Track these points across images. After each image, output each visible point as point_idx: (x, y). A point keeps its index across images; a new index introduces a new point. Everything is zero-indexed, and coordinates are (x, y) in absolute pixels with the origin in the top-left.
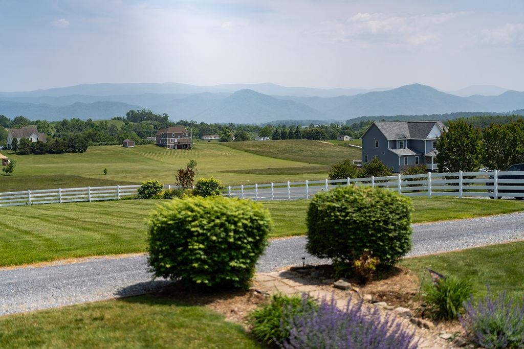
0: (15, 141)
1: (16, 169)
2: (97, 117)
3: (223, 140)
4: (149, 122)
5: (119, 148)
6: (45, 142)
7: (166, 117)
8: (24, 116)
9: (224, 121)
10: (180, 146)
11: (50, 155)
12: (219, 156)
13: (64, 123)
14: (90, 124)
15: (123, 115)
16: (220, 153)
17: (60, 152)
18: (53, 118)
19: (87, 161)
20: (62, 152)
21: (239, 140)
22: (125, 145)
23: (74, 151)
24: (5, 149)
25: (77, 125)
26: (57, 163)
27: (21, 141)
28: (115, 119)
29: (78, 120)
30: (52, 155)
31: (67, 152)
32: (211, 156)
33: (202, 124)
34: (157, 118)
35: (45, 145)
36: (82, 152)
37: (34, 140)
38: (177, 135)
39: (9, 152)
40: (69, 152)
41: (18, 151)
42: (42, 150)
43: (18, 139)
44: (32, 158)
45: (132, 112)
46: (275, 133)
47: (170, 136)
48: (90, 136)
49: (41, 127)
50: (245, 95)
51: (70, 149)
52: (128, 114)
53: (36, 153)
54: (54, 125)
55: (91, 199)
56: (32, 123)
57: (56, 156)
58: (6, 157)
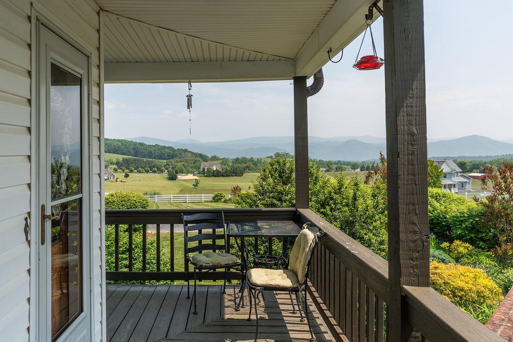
0: (204, 169)
1: (200, 185)
2: (256, 157)
3: (327, 171)
6: (221, 170)
8: (217, 155)
11: (222, 177)
13: (237, 159)
14: (251, 160)
15: (273, 155)
18: (232, 156)
19: (242, 182)
20: (229, 176)
23: (236, 176)
24: (199, 173)
25: (244, 160)
26: (226, 182)
27: (207, 169)
28: (268, 157)
29: (245, 158)
30: (224, 178)
31: (232, 176)
33: (321, 160)
35: (220, 172)
36: (240, 176)
37: (215, 169)
39: (200, 175)
40: (233, 176)
41: (205, 175)
42: (218, 174)
43: (206, 168)
44: (212, 179)
46: (362, 167)
48: (247, 167)
49: (224, 162)
50: (351, 143)
51: (234, 174)
52: (275, 154)
53: (215, 176)
54: (232, 160)
55: (187, 202)
56: (221, 159)
57: (226, 178)
58: (198, 178)
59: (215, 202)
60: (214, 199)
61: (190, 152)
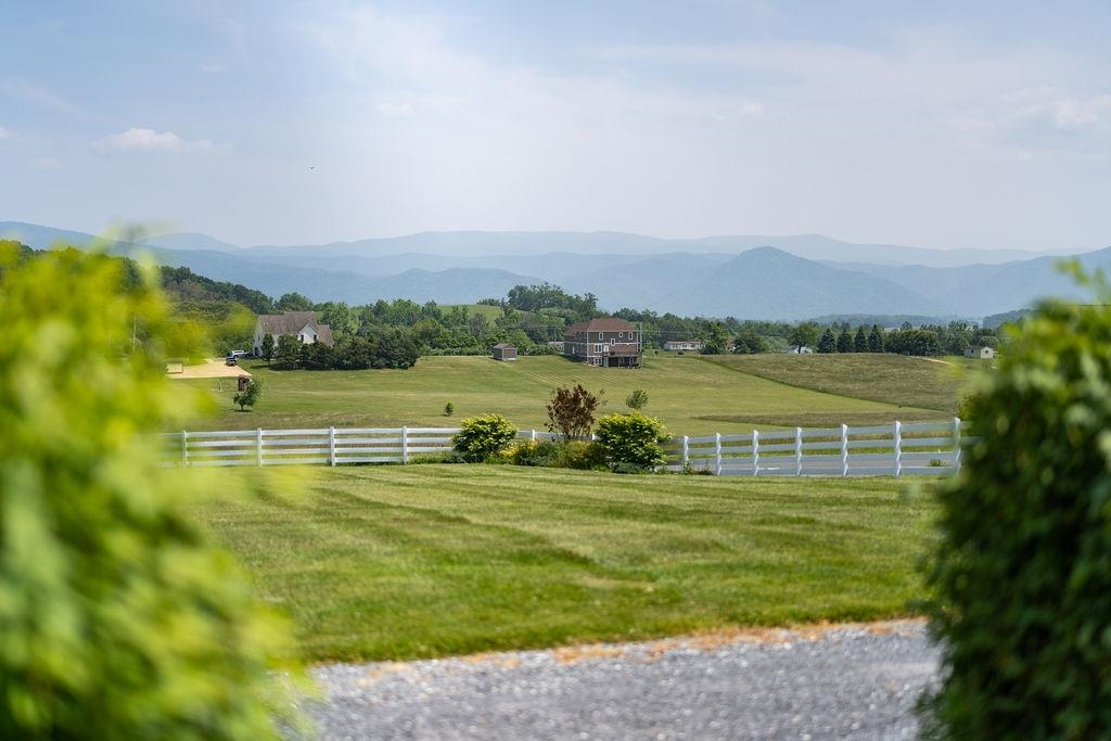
0: (268, 340)
1: (262, 399)
2: (446, 300)
3: (710, 351)
4: (555, 310)
5: (484, 361)
6: (330, 344)
7: (591, 300)
8: (301, 293)
9: (714, 312)
10: (614, 362)
11: (338, 372)
12: (698, 383)
13: (380, 309)
14: (431, 311)
15: (502, 295)
16: (700, 377)
17: (359, 366)
18: (358, 299)
19: (416, 388)
20: (364, 366)
21: (744, 352)
22: (498, 356)
23: (389, 366)
24: (249, 356)
25: (405, 312)
26: (353, 389)
27: (281, 341)
28: (484, 303)
29: (408, 304)
30: (343, 373)
31: (373, 367)
32: (680, 383)
33: (668, 316)
34: (572, 303)
35: (329, 351)
36: (405, 368)
37: (308, 340)
38: (607, 337)
39: (255, 363)
40: (379, 368)
41: (273, 361)
42: (321, 360)
43: (276, 338)
44: (300, 376)
45: (521, 289)
46: (825, 339)
47: (594, 337)
48: (426, 335)
49: (330, 315)
50: (764, 260)
51: (381, 361)
52: (512, 294)
53: (311, 367)
54: (358, 313)
56: (316, 308)
57: (351, 374)
58: (246, 374)
59: (469, 460)
60: (461, 447)
61: (200, 280)
